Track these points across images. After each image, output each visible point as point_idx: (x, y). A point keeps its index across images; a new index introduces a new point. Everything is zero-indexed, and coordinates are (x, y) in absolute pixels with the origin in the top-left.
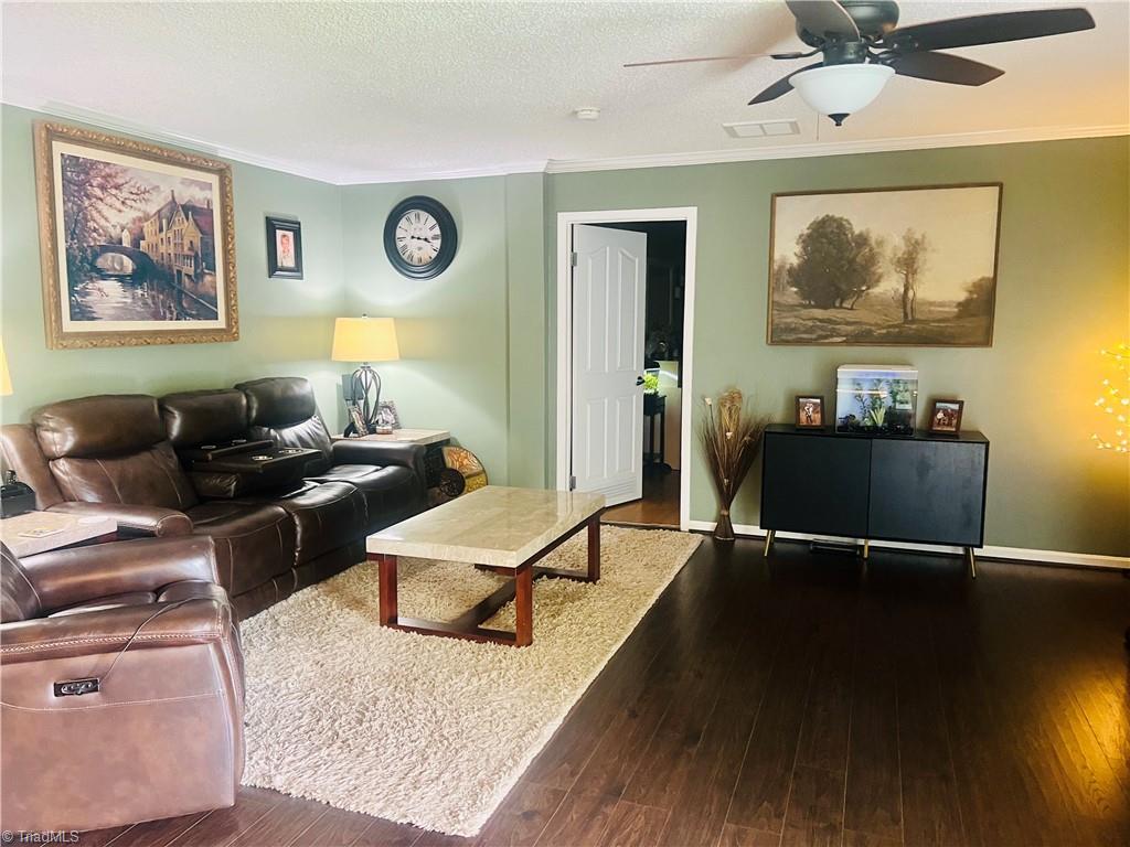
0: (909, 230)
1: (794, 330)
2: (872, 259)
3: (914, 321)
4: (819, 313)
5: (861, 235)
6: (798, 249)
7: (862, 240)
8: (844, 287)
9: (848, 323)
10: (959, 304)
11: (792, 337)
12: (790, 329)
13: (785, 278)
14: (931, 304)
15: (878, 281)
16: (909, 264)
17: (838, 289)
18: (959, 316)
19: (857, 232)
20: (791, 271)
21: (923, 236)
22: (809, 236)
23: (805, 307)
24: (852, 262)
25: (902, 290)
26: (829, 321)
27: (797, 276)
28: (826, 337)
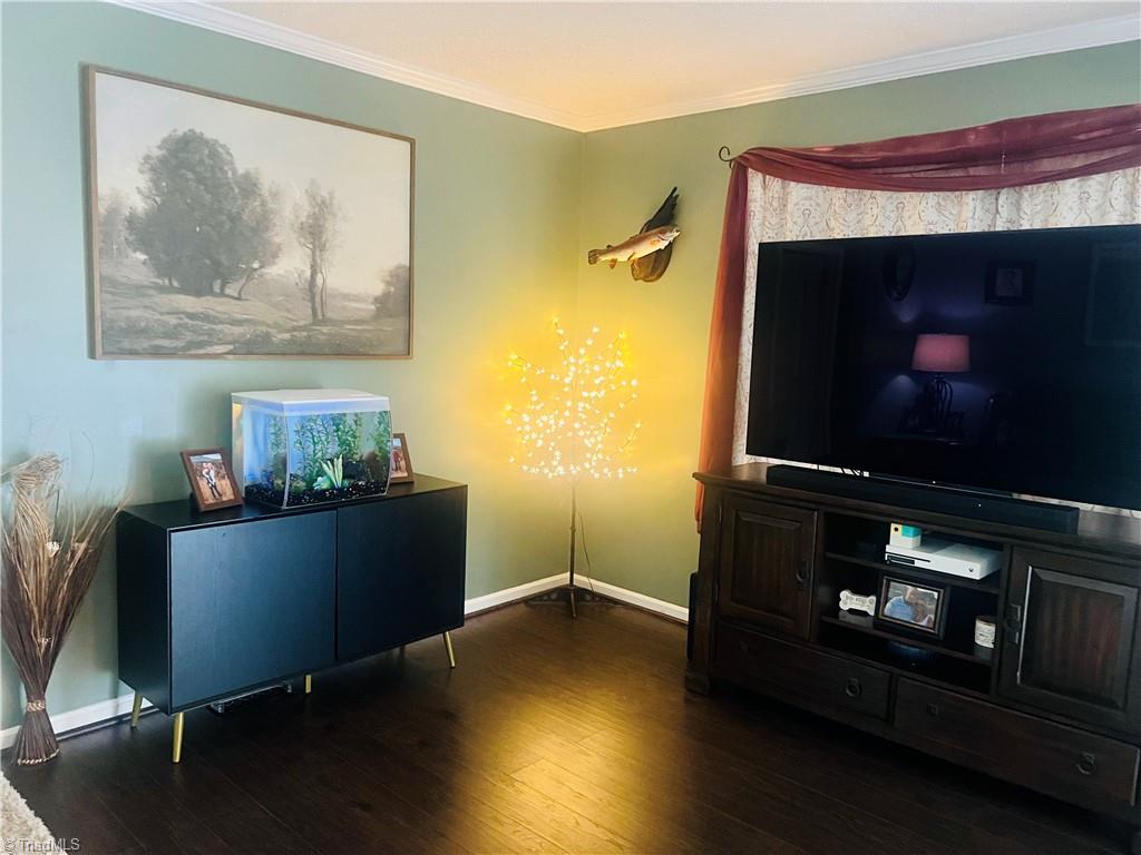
0: (313, 182)
1: (143, 332)
2: (263, 222)
3: (325, 322)
4: (188, 303)
5: (247, 176)
6: (143, 181)
7: (249, 186)
8: (224, 259)
9: (234, 322)
10: (376, 300)
11: (145, 344)
12: (135, 330)
13: (122, 232)
14: (346, 297)
15: (275, 256)
16: (315, 233)
17: (217, 264)
18: (378, 316)
19: (241, 171)
20: (131, 222)
21: (331, 194)
22: (163, 161)
23: (162, 289)
24: (235, 219)
25: (308, 273)
26: (206, 318)
27: (146, 232)
28: (201, 345)
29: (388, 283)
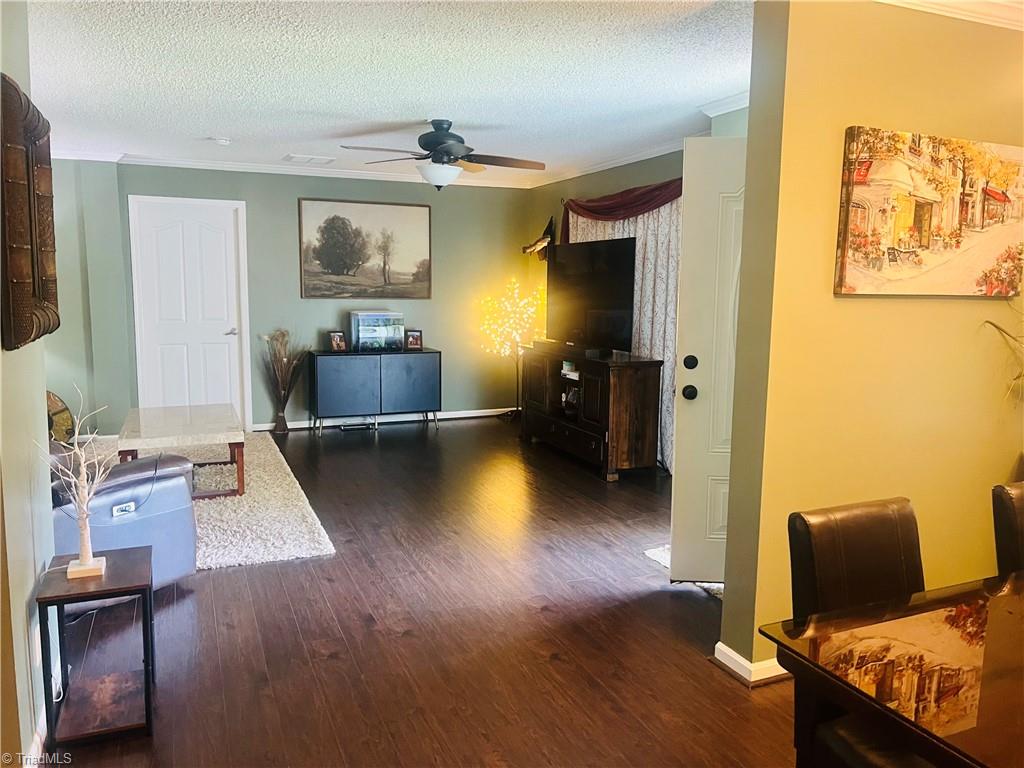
0: (384, 229)
1: (319, 289)
2: (364, 245)
3: (390, 284)
4: (334, 278)
5: (356, 229)
6: (318, 236)
7: (358, 233)
8: (348, 261)
9: (352, 285)
10: (413, 275)
11: (318, 294)
12: (315, 288)
13: (311, 253)
14: (399, 274)
15: (368, 259)
16: (385, 249)
17: (345, 263)
18: (414, 282)
19: (354, 228)
20: (315, 250)
21: (392, 233)
22: (325, 227)
23: (325, 274)
24: (352, 246)
25: (382, 265)
26: (342, 284)
27: (319, 253)
28: (340, 293)
29: (419, 268)
